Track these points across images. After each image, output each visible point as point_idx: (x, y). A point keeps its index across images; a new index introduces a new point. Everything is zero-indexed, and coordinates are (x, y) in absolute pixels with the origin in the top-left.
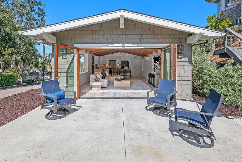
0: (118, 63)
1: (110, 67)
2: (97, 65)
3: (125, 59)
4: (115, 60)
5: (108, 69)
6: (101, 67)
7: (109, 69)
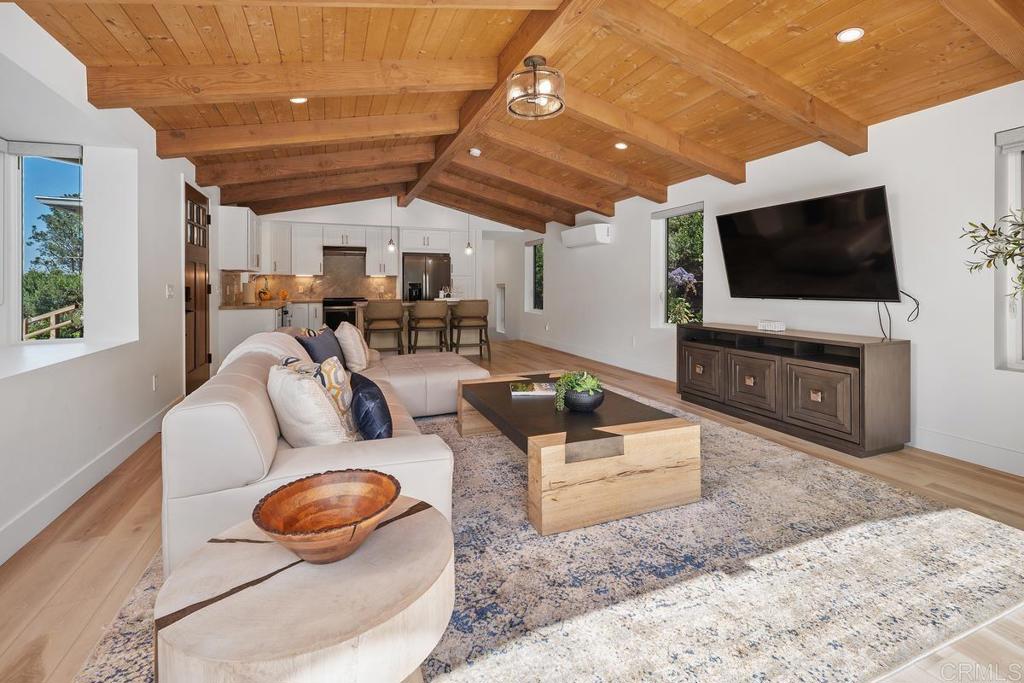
0: (382, 268)
1: (331, 294)
2: (230, 276)
3: (426, 241)
4: (364, 249)
5: (312, 306)
6: (261, 295)
7: (320, 307)
